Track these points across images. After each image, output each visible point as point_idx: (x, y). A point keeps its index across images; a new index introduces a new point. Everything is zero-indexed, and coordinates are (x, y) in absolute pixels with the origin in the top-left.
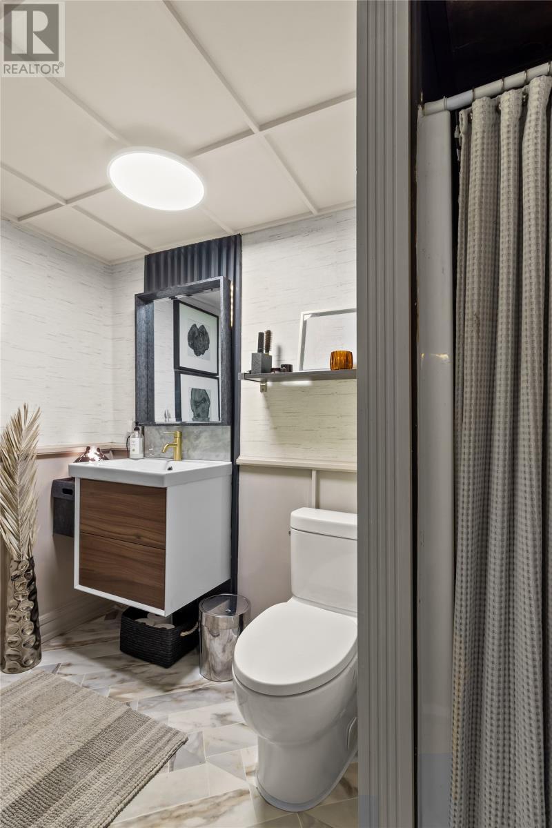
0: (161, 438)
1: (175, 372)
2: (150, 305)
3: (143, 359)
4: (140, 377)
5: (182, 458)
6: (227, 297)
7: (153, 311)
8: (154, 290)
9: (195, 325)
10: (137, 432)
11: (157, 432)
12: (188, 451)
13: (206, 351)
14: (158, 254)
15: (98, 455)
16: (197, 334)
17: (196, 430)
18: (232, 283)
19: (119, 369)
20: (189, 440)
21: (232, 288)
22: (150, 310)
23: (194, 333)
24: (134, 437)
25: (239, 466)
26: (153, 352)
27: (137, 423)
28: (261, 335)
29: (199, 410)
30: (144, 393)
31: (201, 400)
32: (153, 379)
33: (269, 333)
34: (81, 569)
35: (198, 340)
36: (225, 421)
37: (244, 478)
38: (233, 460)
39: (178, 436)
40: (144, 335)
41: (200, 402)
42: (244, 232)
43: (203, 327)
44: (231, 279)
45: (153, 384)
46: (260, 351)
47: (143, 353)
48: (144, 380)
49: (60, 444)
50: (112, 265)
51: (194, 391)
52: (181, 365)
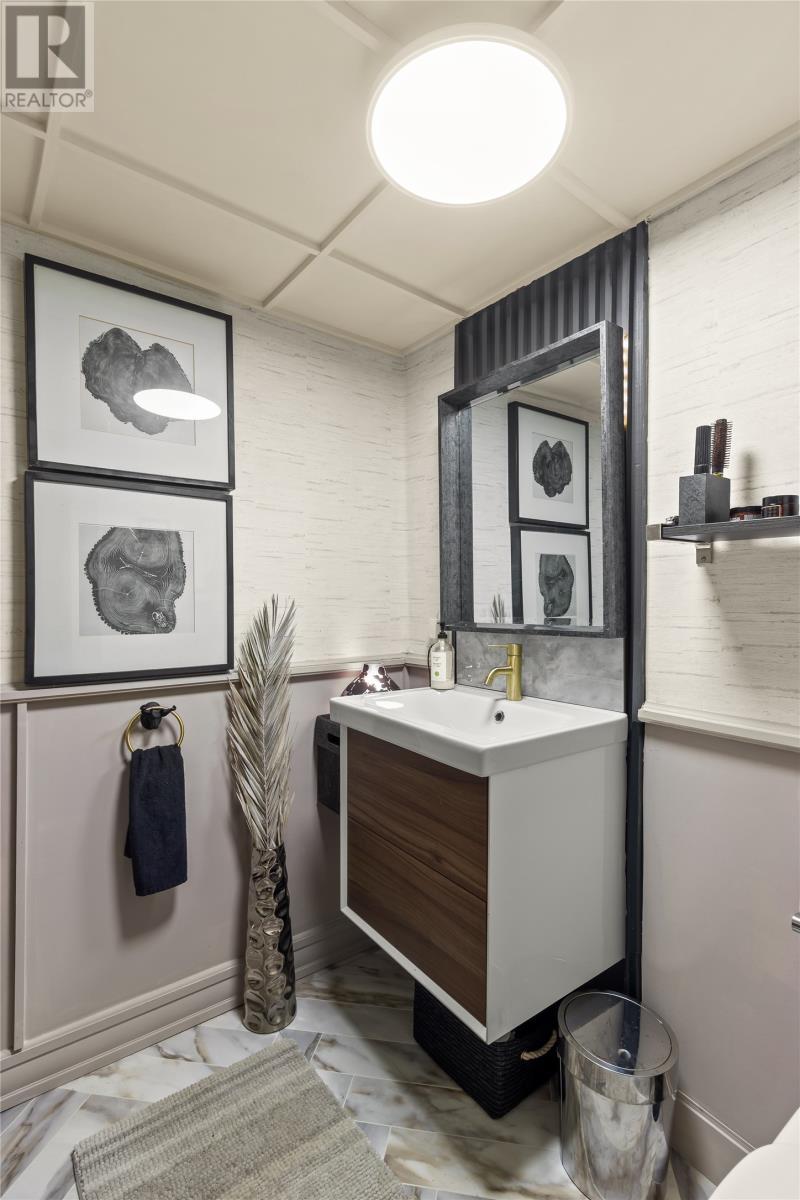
0: (485, 652)
1: (511, 528)
2: (466, 412)
3: (452, 510)
4: (447, 543)
5: (523, 693)
6: (616, 364)
7: (470, 422)
8: (471, 382)
9: (545, 443)
10: (442, 642)
11: (476, 640)
12: (534, 681)
13: (566, 487)
14: (477, 316)
15: (381, 680)
16: (549, 458)
17: (550, 642)
18: (626, 332)
19: (417, 529)
20: (536, 661)
21: (626, 344)
22: (465, 421)
23: (544, 457)
24: (438, 649)
25: (643, 725)
26: (470, 496)
27: (442, 625)
28: (703, 433)
29: (555, 592)
30: (454, 571)
31: (557, 575)
32: (470, 544)
33: (722, 426)
34: (350, 881)
35: (553, 469)
36: (612, 630)
37: (654, 752)
38: (629, 708)
39: (515, 651)
40: (454, 466)
41: (557, 579)
42: (654, 214)
43: (560, 444)
44: (624, 324)
45: (470, 554)
46: (701, 468)
47: (452, 499)
48: (454, 547)
49: (327, 657)
50: (406, 357)
51: (545, 559)
52: (521, 516)
